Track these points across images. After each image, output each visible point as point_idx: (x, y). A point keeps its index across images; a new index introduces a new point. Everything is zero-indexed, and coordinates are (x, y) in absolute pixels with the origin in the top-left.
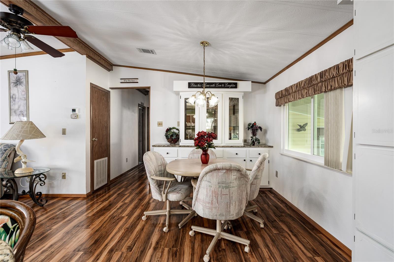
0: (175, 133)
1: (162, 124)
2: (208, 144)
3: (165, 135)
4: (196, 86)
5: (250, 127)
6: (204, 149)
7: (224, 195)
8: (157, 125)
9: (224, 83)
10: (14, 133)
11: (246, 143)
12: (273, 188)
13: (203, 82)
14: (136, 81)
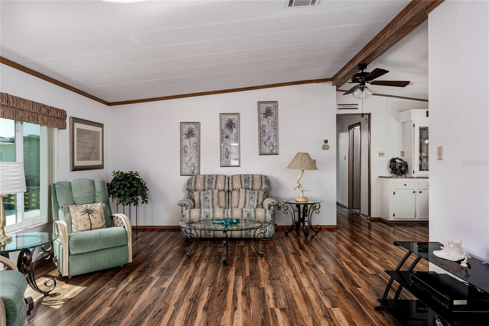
0: (402, 165)
1: (385, 154)
8: (378, 155)
14: (355, 107)
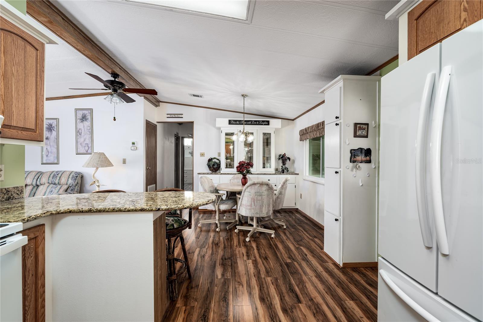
0: (217, 163)
1: (204, 155)
2: (247, 170)
3: (207, 165)
4: (235, 123)
5: (280, 158)
6: (244, 174)
7: (258, 200)
8: (200, 155)
9: (259, 121)
10: (95, 162)
11: (277, 172)
12: (299, 209)
13: (243, 119)
14: (181, 116)
